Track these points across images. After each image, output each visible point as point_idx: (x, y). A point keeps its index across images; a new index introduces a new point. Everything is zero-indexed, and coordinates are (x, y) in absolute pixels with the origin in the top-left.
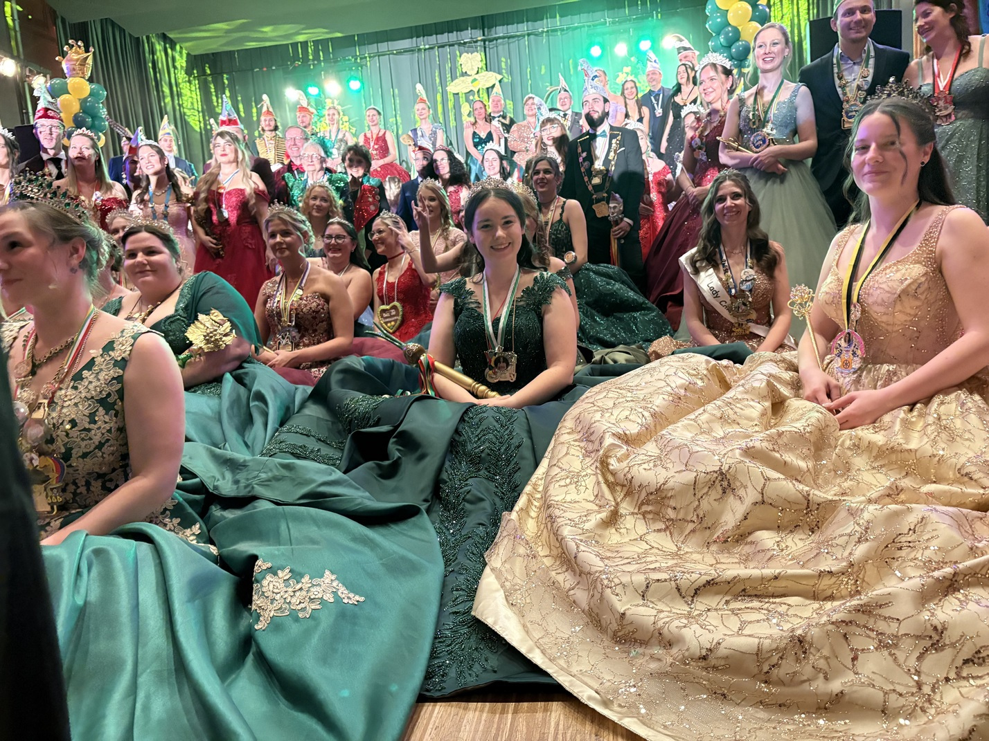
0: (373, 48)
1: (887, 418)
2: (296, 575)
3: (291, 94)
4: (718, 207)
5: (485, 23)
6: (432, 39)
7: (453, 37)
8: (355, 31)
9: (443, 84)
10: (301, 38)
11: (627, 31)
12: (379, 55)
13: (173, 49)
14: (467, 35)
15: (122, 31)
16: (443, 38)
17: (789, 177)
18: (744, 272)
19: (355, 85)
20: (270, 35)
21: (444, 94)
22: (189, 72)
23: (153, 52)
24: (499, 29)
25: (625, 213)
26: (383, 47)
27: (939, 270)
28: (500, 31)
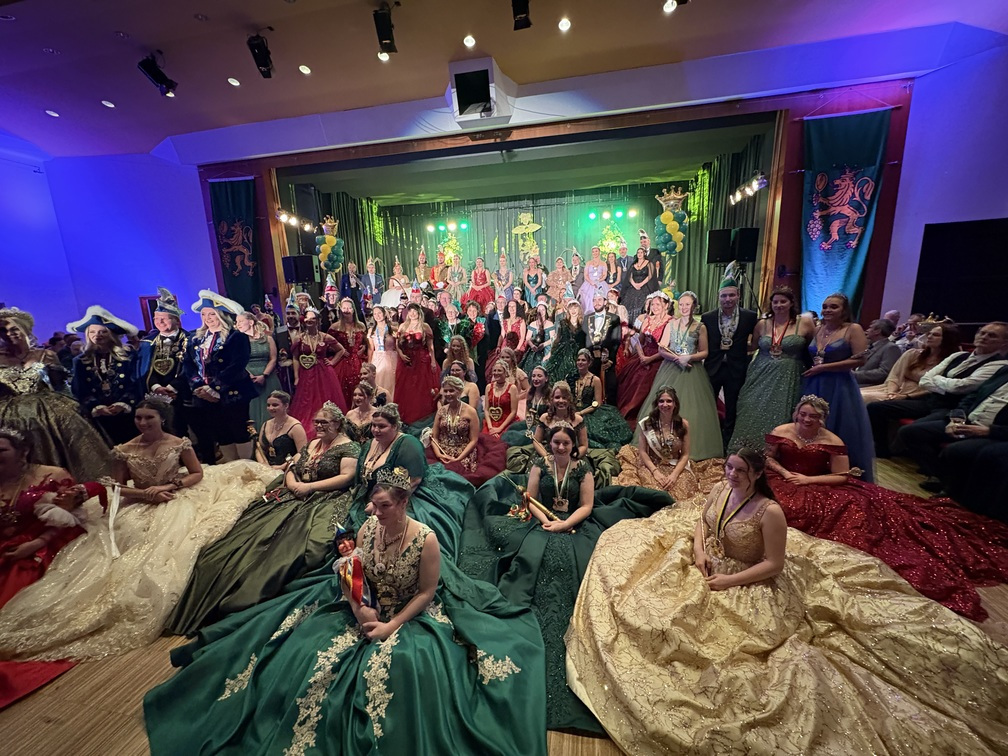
0: (474, 207)
1: (731, 590)
2: (496, 659)
3: (430, 228)
4: (660, 404)
5: (534, 197)
6: (506, 204)
7: (517, 203)
8: (466, 199)
9: (510, 229)
10: (438, 200)
11: (609, 206)
12: (477, 211)
13: (372, 202)
14: (524, 203)
15: (347, 195)
16: (511, 204)
17: (692, 370)
18: (669, 435)
19: (464, 226)
20: (424, 198)
21: (510, 233)
22: (379, 215)
23: (361, 204)
24: (541, 200)
25: (610, 358)
26: (480, 206)
27: (761, 530)
28: (542, 202)
